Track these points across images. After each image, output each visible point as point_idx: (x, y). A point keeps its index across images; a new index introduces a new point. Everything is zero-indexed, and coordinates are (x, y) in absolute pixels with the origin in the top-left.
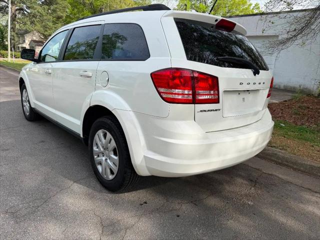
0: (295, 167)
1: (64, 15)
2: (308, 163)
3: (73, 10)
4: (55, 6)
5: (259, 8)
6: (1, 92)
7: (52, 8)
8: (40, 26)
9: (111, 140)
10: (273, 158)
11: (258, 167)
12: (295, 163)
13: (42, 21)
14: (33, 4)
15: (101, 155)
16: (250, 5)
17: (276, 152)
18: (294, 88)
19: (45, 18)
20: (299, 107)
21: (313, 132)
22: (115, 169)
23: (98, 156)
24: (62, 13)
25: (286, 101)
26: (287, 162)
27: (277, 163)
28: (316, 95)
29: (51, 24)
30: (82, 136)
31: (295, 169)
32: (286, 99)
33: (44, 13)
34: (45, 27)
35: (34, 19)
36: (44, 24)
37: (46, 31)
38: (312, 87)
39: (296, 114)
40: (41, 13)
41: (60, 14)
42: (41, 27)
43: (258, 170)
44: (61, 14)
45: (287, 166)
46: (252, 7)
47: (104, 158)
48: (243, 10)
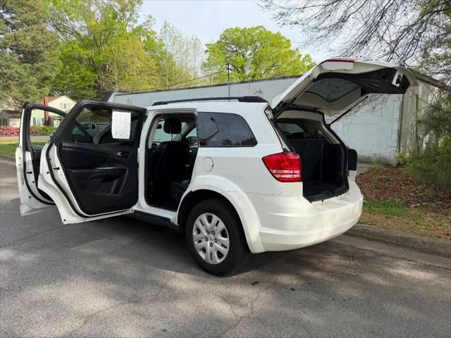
0: (387, 241)
1: (53, 75)
2: (399, 235)
3: (65, 67)
4: (40, 64)
5: (310, 59)
6: (2, 185)
7: (36, 65)
8: (18, 91)
9: (218, 222)
10: (364, 235)
11: (351, 245)
12: (387, 237)
13: (21, 85)
14: (9, 62)
15: (204, 240)
16: (300, 56)
17: (365, 229)
18: (368, 158)
19: (26, 80)
20: (379, 180)
21: (397, 206)
22: (225, 251)
23: (200, 242)
24: (50, 72)
25: (362, 174)
26: (378, 237)
27: (369, 239)
28: (395, 165)
29: (34, 88)
30: (176, 224)
31: (386, 243)
32: (362, 172)
33: (25, 74)
34: (25, 93)
35: (10, 81)
36: (24, 88)
37: (28, 97)
38: (388, 155)
39: (377, 188)
40: (20, 74)
41: (47, 73)
42: (20, 92)
43: (352, 246)
44: (50, 75)
45: (379, 241)
46: (301, 59)
47: (208, 243)
48: (291, 62)
